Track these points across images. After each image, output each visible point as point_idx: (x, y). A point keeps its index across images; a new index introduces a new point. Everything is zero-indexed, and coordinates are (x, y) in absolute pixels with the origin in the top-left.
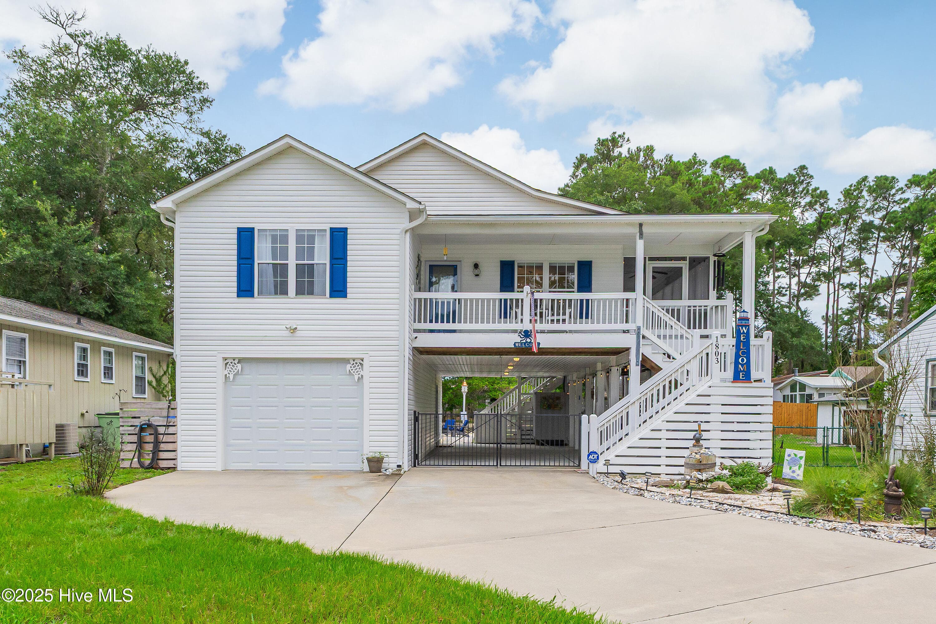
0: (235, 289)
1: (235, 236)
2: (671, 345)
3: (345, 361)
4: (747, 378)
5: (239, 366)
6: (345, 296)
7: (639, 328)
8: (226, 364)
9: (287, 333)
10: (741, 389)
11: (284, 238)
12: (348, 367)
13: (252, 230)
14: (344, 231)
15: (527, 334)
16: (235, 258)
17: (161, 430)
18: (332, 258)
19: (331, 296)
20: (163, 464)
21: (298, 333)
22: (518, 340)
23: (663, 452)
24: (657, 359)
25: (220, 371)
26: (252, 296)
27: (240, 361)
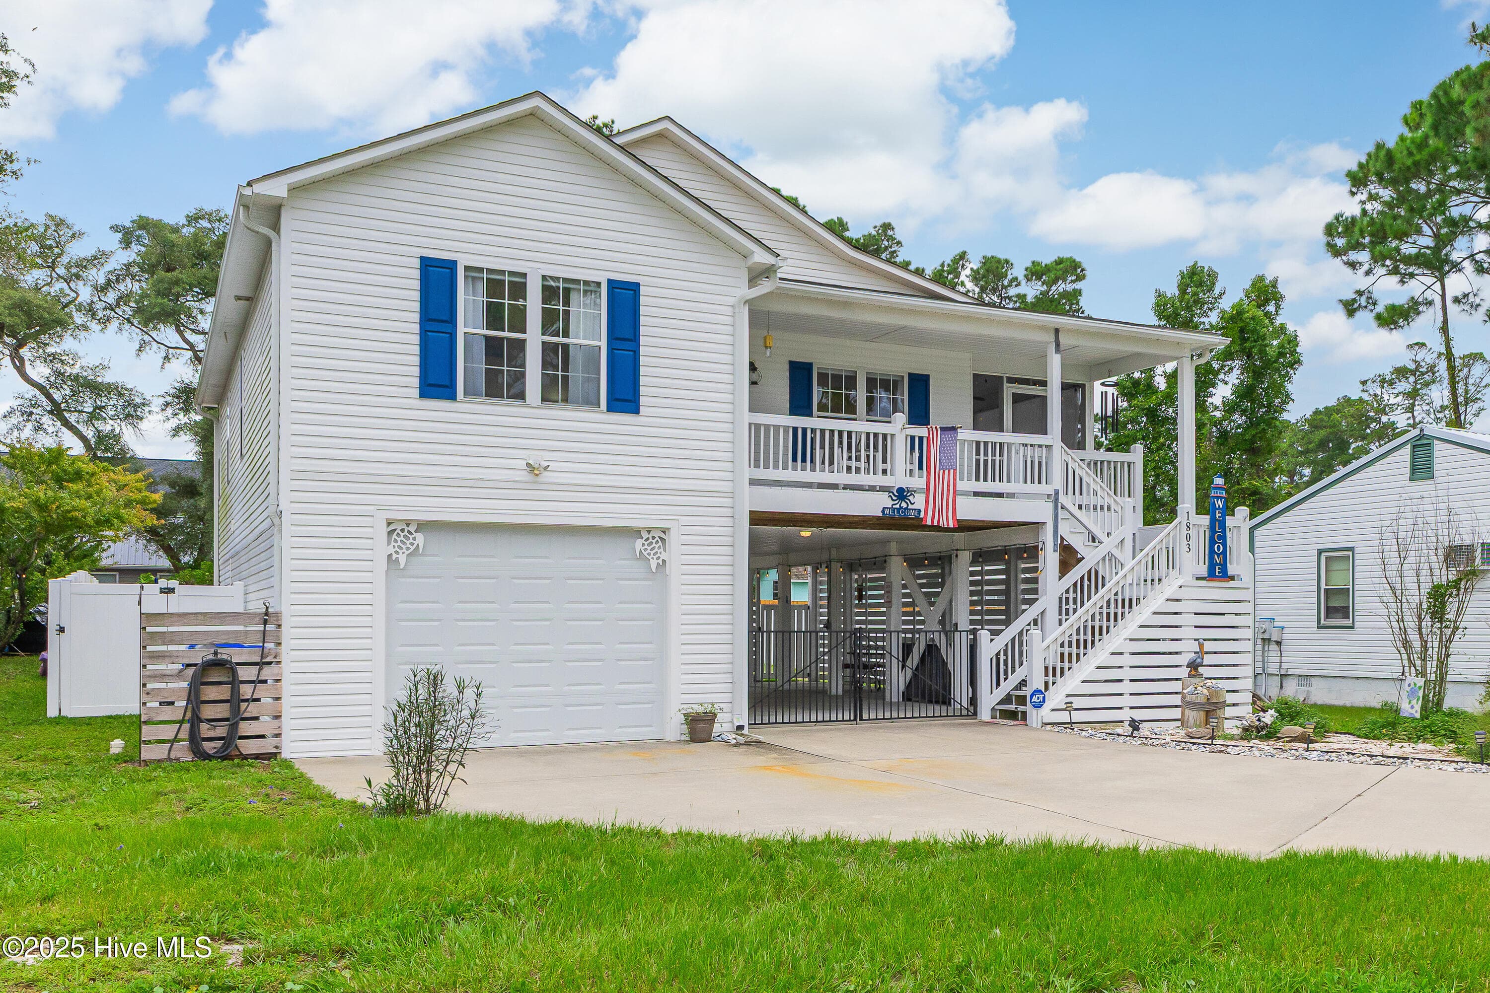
0: (416, 382)
1: (417, 274)
2: (1096, 523)
3: (636, 533)
4: (1225, 576)
5: (420, 538)
6: (636, 411)
7: (1057, 493)
8: (391, 533)
9: (524, 476)
10: (1216, 591)
11: (519, 289)
12: (639, 543)
13: (451, 265)
14: (634, 289)
15: (902, 494)
16: (416, 317)
17: (245, 673)
18: (613, 337)
19: (610, 409)
20: (249, 747)
21: (546, 476)
22: (889, 503)
23: (1126, 687)
24: (1078, 543)
25: (382, 548)
26: (453, 397)
27: (424, 526)
